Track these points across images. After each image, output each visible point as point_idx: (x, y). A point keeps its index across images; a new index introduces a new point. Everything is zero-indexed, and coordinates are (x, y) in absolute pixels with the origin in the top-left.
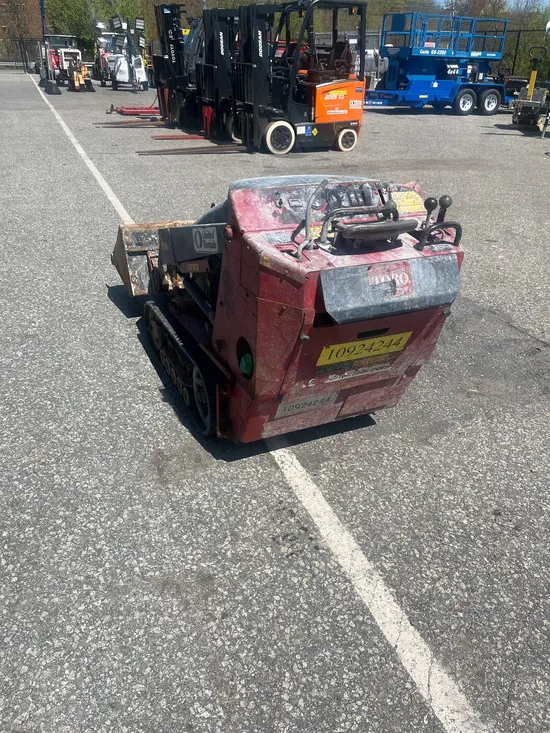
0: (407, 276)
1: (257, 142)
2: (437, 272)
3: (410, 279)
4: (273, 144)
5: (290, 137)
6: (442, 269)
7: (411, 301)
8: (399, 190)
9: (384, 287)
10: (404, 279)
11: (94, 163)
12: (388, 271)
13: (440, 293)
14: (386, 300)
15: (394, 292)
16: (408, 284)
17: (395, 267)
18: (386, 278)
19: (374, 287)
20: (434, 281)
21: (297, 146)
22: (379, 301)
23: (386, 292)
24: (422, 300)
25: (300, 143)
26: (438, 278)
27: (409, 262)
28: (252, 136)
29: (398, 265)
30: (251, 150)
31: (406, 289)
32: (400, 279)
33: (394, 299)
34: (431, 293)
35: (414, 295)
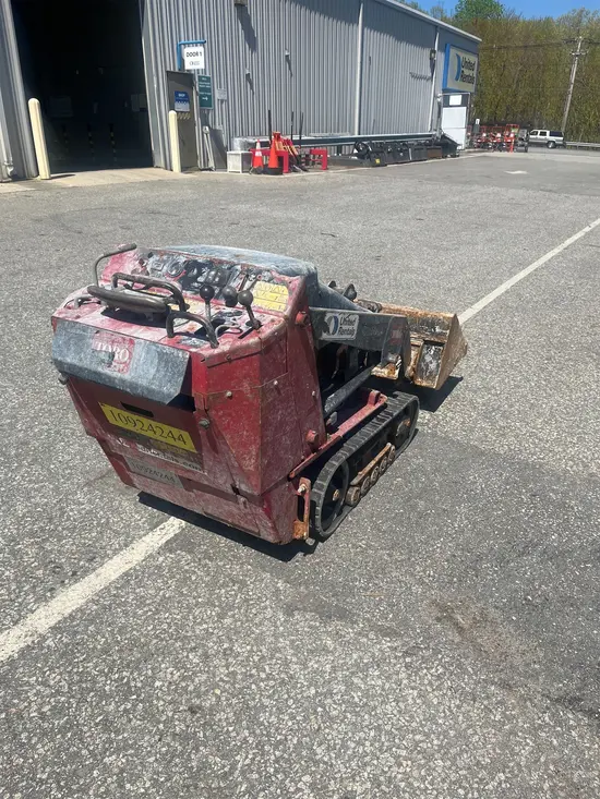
0: (128, 354)
2: (159, 362)
3: (130, 358)
6: (167, 362)
7: (123, 381)
8: (269, 281)
9: (103, 356)
10: (124, 356)
12: (113, 342)
13: (154, 387)
14: (100, 369)
15: (110, 365)
16: (125, 363)
17: (121, 340)
18: (108, 348)
19: (94, 351)
20: (153, 371)
22: (93, 367)
23: (103, 361)
24: (134, 386)
26: (158, 371)
27: (136, 341)
29: (124, 339)
31: (122, 366)
32: (121, 354)
33: (107, 371)
34: (144, 382)
35: (127, 376)
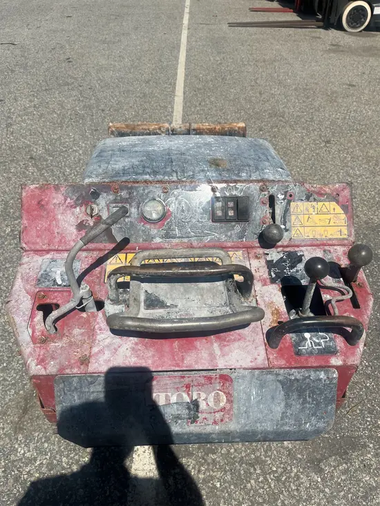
0: (224, 398)
1: (333, 19)
3: (229, 401)
4: (348, 22)
5: (365, 16)
6: (301, 393)
8: (308, 199)
9: (174, 410)
10: (217, 400)
11: (188, 33)
12: (188, 386)
13: (287, 428)
14: (175, 430)
15: (194, 419)
16: (223, 409)
17: (202, 381)
18: (180, 396)
20: (279, 409)
21: (372, 25)
23: (177, 417)
25: (376, 23)
26: (288, 406)
27: (233, 376)
28: (330, 13)
29: (209, 378)
30: (327, 26)
31: (218, 416)
32: (208, 400)
33: (191, 428)
34: (267, 427)
35: (234, 426)
